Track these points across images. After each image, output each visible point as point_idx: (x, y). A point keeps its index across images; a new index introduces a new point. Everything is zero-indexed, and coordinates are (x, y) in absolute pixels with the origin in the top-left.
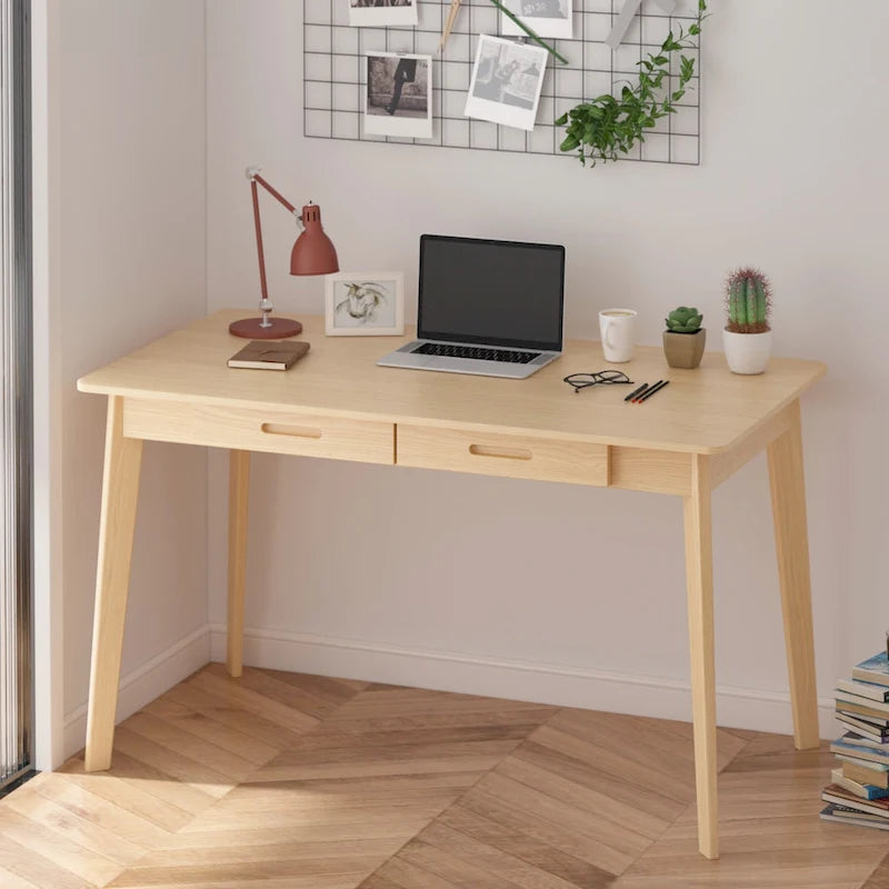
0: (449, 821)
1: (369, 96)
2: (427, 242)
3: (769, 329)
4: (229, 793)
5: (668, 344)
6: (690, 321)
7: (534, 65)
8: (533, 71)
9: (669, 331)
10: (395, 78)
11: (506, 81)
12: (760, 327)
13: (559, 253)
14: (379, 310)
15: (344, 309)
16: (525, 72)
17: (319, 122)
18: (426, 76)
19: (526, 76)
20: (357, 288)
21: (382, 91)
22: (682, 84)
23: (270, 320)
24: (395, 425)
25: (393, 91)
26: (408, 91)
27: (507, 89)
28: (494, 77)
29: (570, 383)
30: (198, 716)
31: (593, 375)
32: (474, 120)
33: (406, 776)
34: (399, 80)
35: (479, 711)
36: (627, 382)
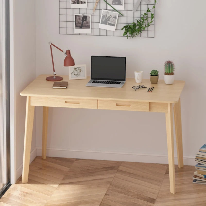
0: (111, 189)
1: (75, 24)
2: (93, 57)
3: (174, 74)
4: (58, 186)
5: (151, 78)
6: (156, 73)
7: (115, 16)
8: (115, 17)
9: (151, 75)
10: (82, 20)
11: (109, 20)
12: (172, 74)
13: (124, 59)
14: (81, 73)
15: (73, 73)
16: (113, 18)
17: (63, 31)
18: (90, 19)
19: (113, 19)
20: (76, 69)
21: (79, 23)
22: (152, 20)
23: (55, 77)
24: (98, 100)
25: (81, 23)
26: (85, 23)
27: (109, 22)
28: (106, 19)
29: (134, 88)
30: (41, 169)
31: (138, 86)
32: (101, 29)
33: (96, 180)
34: (83, 21)
35: (105, 164)
36: (145, 87)
